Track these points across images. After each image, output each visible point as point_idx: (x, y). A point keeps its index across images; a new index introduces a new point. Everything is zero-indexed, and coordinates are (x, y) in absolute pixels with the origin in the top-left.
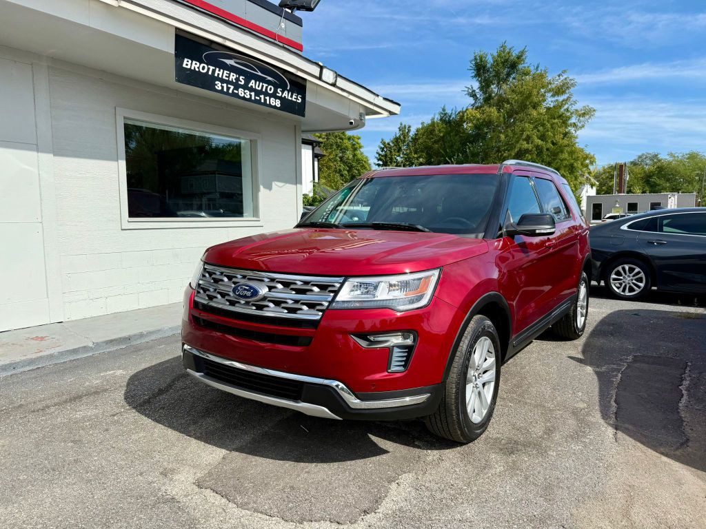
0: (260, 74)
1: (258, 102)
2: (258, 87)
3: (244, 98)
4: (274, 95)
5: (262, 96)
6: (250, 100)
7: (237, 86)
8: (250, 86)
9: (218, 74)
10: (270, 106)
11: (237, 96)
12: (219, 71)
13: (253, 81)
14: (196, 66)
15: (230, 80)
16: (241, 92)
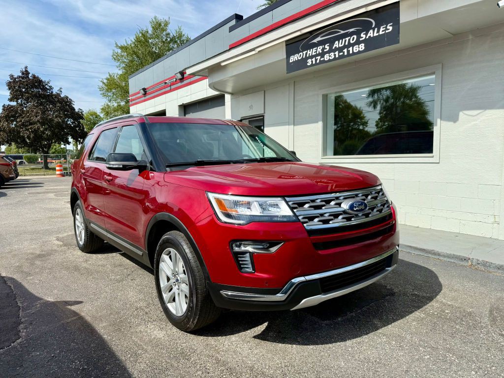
0: (342, 32)
1: (343, 56)
2: (341, 44)
3: (330, 60)
4: (358, 42)
5: (345, 50)
6: (335, 59)
7: (322, 54)
8: (334, 48)
9: (309, 54)
10: (354, 54)
11: (324, 62)
12: (310, 51)
13: (337, 42)
14: (296, 58)
15: (318, 53)
16: (327, 57)
